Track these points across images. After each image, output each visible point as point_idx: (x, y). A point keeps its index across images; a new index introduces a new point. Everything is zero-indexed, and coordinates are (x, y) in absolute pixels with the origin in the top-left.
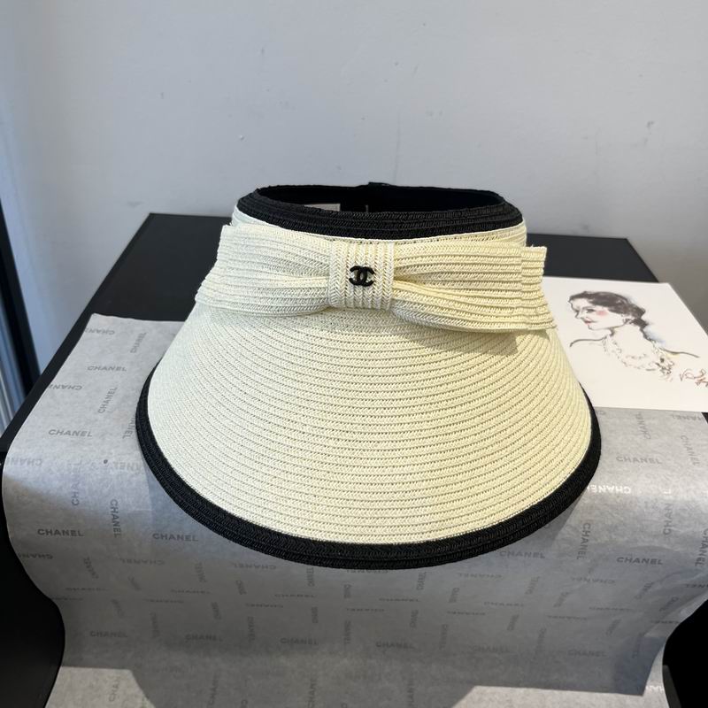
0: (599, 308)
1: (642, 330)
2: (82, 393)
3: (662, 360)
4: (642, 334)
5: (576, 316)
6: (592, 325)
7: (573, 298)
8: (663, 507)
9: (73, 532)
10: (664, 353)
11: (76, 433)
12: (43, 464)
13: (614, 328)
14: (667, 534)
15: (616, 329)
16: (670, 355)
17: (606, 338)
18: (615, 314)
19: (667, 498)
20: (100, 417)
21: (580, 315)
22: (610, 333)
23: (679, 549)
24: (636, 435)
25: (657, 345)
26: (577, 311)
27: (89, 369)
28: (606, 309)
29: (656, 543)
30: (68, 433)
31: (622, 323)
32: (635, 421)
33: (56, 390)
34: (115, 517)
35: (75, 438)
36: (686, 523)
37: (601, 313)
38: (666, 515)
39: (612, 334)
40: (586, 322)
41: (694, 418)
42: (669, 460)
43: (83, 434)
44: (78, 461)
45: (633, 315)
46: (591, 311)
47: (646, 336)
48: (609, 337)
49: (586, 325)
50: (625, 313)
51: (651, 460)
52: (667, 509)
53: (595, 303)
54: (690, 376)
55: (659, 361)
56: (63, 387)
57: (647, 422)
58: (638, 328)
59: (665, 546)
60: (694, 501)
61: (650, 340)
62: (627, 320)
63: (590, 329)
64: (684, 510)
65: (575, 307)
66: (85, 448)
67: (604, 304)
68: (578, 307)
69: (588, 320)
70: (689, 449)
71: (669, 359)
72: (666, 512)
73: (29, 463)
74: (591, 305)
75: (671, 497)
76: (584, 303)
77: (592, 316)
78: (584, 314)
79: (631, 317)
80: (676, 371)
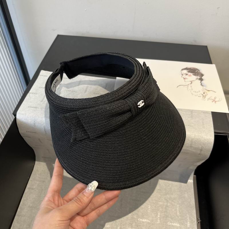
0: (190, 74)
1: (201, 82)
2: (37, 95)
3: (204, 93)
4: (200, 83)
5: (181, 77)
6: (186, 80)
7: (182, 70)
8: (190, 140)
9: (35, 133)
10: (205, 90)
11: (35, 107)
12: (26, 115)
13: (192, 81)
14: (191, 147)
15: (193, 82)
16: (207, 91)
17: (189, 85)
18: (194, 76)
19: (192, 137)
20: (41, 103)
21: (183, 76)
22: (190, 83)
23: (194, 151)
24: (189, 118)
25: (204, 88)
26: (182, 75)
27: (40, 88)
28: (192, 74)
29: (188, 149)
30: (33, 107)
31: (195, 79)
32: (190, 113)
33: (30, 94)
34: (45, 130)
35: (35, 109)
36: (197, 144)
37: (190, 76)
38: (191, 142)
39: (191, 84)
40: (184, 79)
41: (208, 113)
42: (196, 126)
43: (37, 108)
44: (35, 115)
45: (200, 77)
46: (187, 75)
47: (201, 84)
48: (190, 85)
49: (184, 80)
50: (197, 76)
51: (191, 126)
52: (191, 140)
53: (189, 72)
54: (211, 99)
55: (203, 93)
56: (33, 93)
57: (193, 114)
58: (200, 81)
59: (190, 150)
60: (199, 139)
61: (202, 86)
62: (197, 78)
63: (185, 81)
64: (196, 141)
65: (182, 73)
66: (37, 112)
67: (191, 72)
68: (183, 73)
69: (185, 78)
70: (203, 123)
71: (206, 93)
72: (191, 141)
73: (23, 115)
74: (187, 72)
75: (193, 137)
76: (185, 72)
77: (187, 77)
78: (184, 76)
79: (199, 77)
80: (207, 97)
